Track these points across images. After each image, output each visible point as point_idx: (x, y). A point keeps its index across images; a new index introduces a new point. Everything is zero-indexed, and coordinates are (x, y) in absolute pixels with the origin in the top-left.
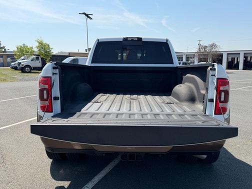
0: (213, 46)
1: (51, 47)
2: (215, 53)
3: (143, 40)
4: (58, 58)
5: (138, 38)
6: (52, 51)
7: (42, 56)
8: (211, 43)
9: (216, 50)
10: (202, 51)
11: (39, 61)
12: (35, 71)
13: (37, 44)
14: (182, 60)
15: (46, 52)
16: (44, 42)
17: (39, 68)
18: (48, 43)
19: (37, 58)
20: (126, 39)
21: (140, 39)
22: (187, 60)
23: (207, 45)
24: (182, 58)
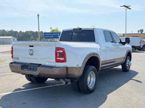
3: (82, 29)
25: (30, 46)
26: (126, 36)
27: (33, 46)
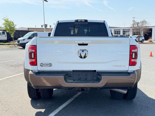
0: (144, 22)
1: (15, 24)
2: (145, 28)
3: (88, 21)
4: (20, 33)
5: (85, 20)
6: (16, 27)
7: (7, 31)
8: (142, 20)
9: (146, 25)
10: (135, 26)
11: (5, 35)
12: (2, 43)
13: (4, 22)
14: (120, 34)
15: (11, 28)
16: (9, 20)
17: (5, 40)
18: (12, 21)
19: (3, 33)
20: (77, 21)
21: (86, 21)
22: (124, 34)
23: (139, 22)
24: (120, 32)
25: (79, 45)
26: (45, 31)
27: (87, 45)
